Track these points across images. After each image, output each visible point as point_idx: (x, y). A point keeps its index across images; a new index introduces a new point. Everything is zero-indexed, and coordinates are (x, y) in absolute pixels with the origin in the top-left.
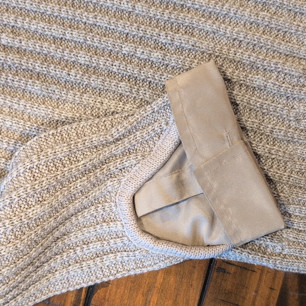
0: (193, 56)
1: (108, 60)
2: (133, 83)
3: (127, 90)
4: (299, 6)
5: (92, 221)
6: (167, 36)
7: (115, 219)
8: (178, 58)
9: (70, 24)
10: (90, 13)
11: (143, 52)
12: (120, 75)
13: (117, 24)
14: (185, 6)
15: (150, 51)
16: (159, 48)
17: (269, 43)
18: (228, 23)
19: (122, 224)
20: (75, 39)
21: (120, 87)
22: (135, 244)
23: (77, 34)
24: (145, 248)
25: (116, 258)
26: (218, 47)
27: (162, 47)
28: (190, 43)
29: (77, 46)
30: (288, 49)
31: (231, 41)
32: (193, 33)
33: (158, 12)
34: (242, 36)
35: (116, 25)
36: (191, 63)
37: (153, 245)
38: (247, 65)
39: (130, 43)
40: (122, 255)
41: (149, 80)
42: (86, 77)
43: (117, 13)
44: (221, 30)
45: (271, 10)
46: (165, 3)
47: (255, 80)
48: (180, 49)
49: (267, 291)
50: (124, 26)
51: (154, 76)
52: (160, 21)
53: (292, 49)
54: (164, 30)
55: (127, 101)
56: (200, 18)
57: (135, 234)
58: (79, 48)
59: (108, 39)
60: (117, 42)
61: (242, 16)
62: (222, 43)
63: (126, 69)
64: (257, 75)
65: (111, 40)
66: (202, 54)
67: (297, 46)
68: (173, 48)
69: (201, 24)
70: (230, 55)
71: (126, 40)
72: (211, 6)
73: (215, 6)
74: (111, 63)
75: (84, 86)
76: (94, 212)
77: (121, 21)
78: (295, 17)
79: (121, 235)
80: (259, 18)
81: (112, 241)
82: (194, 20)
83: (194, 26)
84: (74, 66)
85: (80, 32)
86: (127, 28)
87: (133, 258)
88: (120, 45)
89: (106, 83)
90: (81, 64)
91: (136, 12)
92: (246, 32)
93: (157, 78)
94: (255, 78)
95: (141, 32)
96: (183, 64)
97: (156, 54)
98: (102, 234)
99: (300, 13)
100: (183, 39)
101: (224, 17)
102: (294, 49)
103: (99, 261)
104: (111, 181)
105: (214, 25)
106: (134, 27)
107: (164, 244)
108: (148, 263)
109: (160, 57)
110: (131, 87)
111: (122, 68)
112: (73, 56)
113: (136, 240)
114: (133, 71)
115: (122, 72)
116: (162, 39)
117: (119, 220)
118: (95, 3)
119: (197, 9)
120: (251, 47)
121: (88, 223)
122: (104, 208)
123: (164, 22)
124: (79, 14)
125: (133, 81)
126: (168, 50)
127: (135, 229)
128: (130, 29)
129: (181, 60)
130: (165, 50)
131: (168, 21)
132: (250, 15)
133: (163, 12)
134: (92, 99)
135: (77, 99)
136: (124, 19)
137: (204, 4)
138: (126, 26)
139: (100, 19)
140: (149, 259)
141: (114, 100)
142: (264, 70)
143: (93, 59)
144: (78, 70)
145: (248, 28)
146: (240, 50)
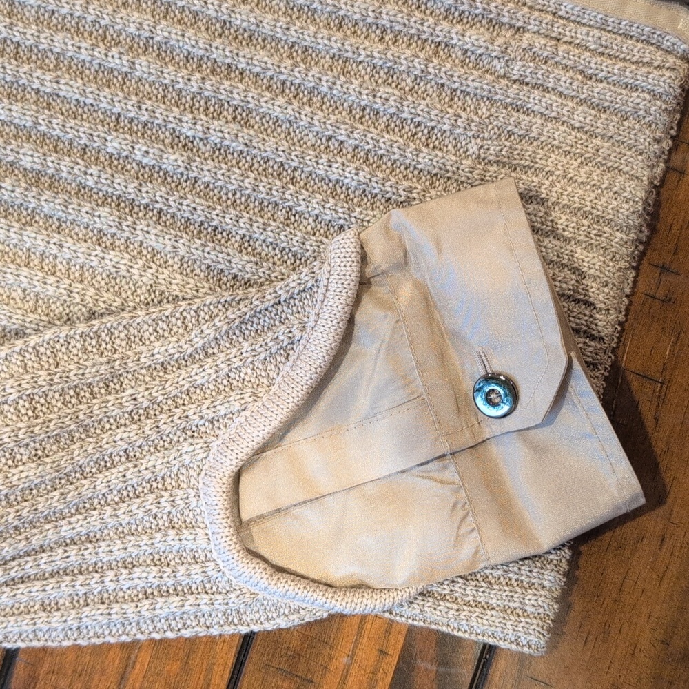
0: (247, 165)
1: (78, 164)
2: (127, 210)
3: (112, 223)
4: (459, 77)
5: (148, 525)
6: (195, 124)
7: (194, 523)
8: (216, 167)
9: (9, 91)
10: (47, 73)
11: (147, 152)
12: (101, 194)
13: (98, 95)
14: (234, 68)
15: (162, 150)
16: (180, 145)
17: (396, 150)
18: (318, 105)
19: (207, 535)
20: (16, 121)
21: (99, 216)
22: (231, 578)
23: (20, 110)
24: (249, 588)
25: (183, 606)
26: (296, 150)
27: (186, 145)
28: (241, 140)
29: (20, 134)
30: (435, 163)
31: (324, 140)
32: (248, 120)
33: (179, 75)
34: (343, 132)
35: (97, 97)
36: (242, 178)
37: (267, 583)
38: (353, 189)
39: (123, 133)
40: (197, 602)
41: (157, 206)
42: (32, 194)
43: (101, 74)
44: (303, 117)
45: (403, 84)
46: (195, 60)
47: (367, 219)
48: (222, 151)
49: (373, 657)
50: (112, 99)
51: (167, 200)
52: (184, 93)
53: (444, 164)
54: (192, 112)
55: (112, 244)
56: (263, 91)
57: (231, 556)
58: (24, 138)
59: (79, 123)
60: (97, 130)
61: (345, 93)
62: (305, 143)
63: (113, 182)
64: (373, 209)
65: (86, 125)
66: (265, 163)
67: (454, 158)
68: (208, 147)
69: (264, 104)
70: (321, 167)
71: (115, 126)
72: (283, 70)
73: (292, 70)
74: (83, 169)
75: (29, 211)
76: (152, 507)
77: (107, 90)
78: (452, 100)
79: (203, 559)
80: (377, 100)
81: (182, 569)
82: (250, 95)
83: (250, 106)
84: (13, 171)
85: (26, 107)
86: (117, 104)
87: (223, 608)
88: (103, 135)
89: (70, 207)
90: (25, 169)
91: (137, 73)
92: (352, 126)
93: (172, 204)
94: (367, 215)
95: (144, 112)
96: (227, 179)
97: (172, 157)
98: (164, 552)
99: (462, 91)
100: (226, 131)
101: (311, 92)
102: (447, 163)
103: (147, 607)
104: (191, 444)
105: (290, 107)
106: (130, 103)
107: (289, 582)
108: (251, 616)
109: (180, 163)
110: (120, 218)
111: (104, 181)
112: (9, 153)
113: (233, 569)
114: (126, 187)
115: (105, 188)
116: (186, 130)
117: (202, 526)
118: (58, 53)
119: (258, 75)
120: (362, 154)
121: (140, 529)
122: (173, 501)
123: (191, 95)
124: (25, 73)
125: (126, 206)
126: (198, 151)
127: (232, 547)
128: (124, 106)
129: (221, 172)
130: (192, 150)
131: (200, 94)
132: (360, 93)
133: (189, 77)
134: (42, 237)
135: (13, 235)
136: (112, 87)
137: (269, 66)
138: (116, 99)
139: (67, 84)
140: (256, 609)
141: (85, 241)
142: (387, 201)
143: (49, 159)
144: (19, 180)
145: (357, 117)
146: (339, 159)
